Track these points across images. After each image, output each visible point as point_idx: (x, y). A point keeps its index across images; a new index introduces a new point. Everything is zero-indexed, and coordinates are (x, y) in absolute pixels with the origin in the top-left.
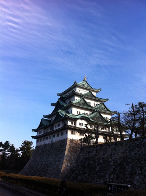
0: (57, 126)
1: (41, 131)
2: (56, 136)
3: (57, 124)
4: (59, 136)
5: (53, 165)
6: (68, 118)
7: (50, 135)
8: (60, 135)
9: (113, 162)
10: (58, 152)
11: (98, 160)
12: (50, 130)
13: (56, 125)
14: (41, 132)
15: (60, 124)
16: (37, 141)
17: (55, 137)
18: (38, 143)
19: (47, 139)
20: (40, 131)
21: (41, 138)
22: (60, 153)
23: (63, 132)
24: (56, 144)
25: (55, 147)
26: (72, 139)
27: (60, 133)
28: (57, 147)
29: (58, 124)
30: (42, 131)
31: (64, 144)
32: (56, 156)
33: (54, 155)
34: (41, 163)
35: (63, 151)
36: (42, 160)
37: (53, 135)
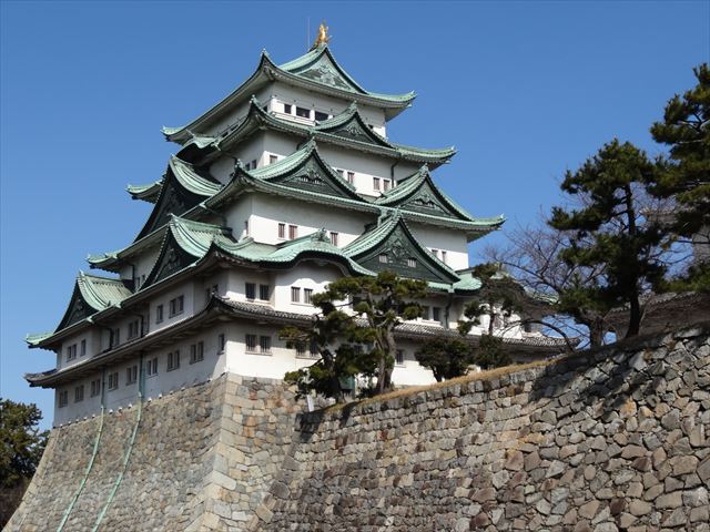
0: (167, 310)
1: (78, 341)
2: (162, 366)
3: (166, 301)
4: (178, 366)
6: (225, 265)
7: (131, 366)
8: (185, 362)
9: (468, 481)
10: (179, 453)
11: (392, 477)
12: (130, 334)
13: (161, 307)
14: (79, 347)
15: (181, 298)
16: (61, 401)
17: (155, 371)
18: (65, 409)
19: (116, 386)
20: (71, 343)
21: (78, 385)
22: (188, 454)
23: (201, 344)
25: (159, 425)
26: (255, 379)
27: (185, 351)
28: (168, 423)
29: (173, 301)
30: (84, 342)
31: (207, 405)
32: (166, 475)
33: (154, 470)
34: (87, 514)
35: (203, 443)
36: (92, 502)
37: (147, 359)
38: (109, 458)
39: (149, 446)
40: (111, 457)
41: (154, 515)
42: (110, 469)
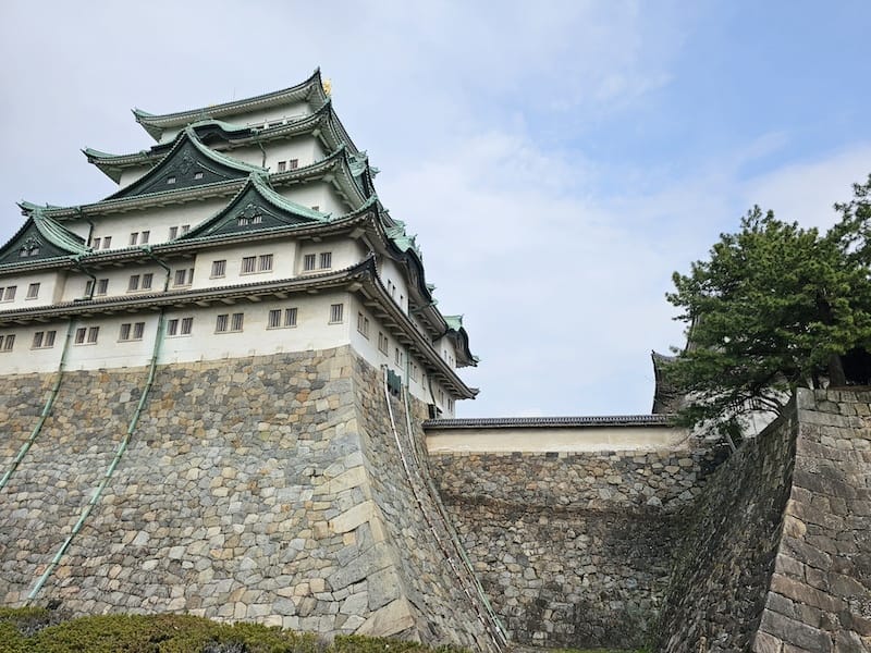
0: (234, 266)
1: (22, 282)
3: (233, 257)
4: (238, 330)
5: (235, 505)
7: (133, 322)
8: (255, 326)
10: (263, 426)
13: (220, 263)
14: (23, 289)
15: (268, 257)
17: (187, 330)
22: (288, 429)
24: (213, 375)
25: (197, 392)
26: (362, 360)
28: (221, 391)
29: (249, 259)
30: (36, 285)
31: (312, 376)
32: (242, 450)
33: (204, 442)
34: (50, 488)
35: (320, 417)
36: (57, 474)
37: (170, 317)
38: (82, 423)
39: (183, 414)
40: (84, 422)
41: (235, 497)
42: (88, 437)
